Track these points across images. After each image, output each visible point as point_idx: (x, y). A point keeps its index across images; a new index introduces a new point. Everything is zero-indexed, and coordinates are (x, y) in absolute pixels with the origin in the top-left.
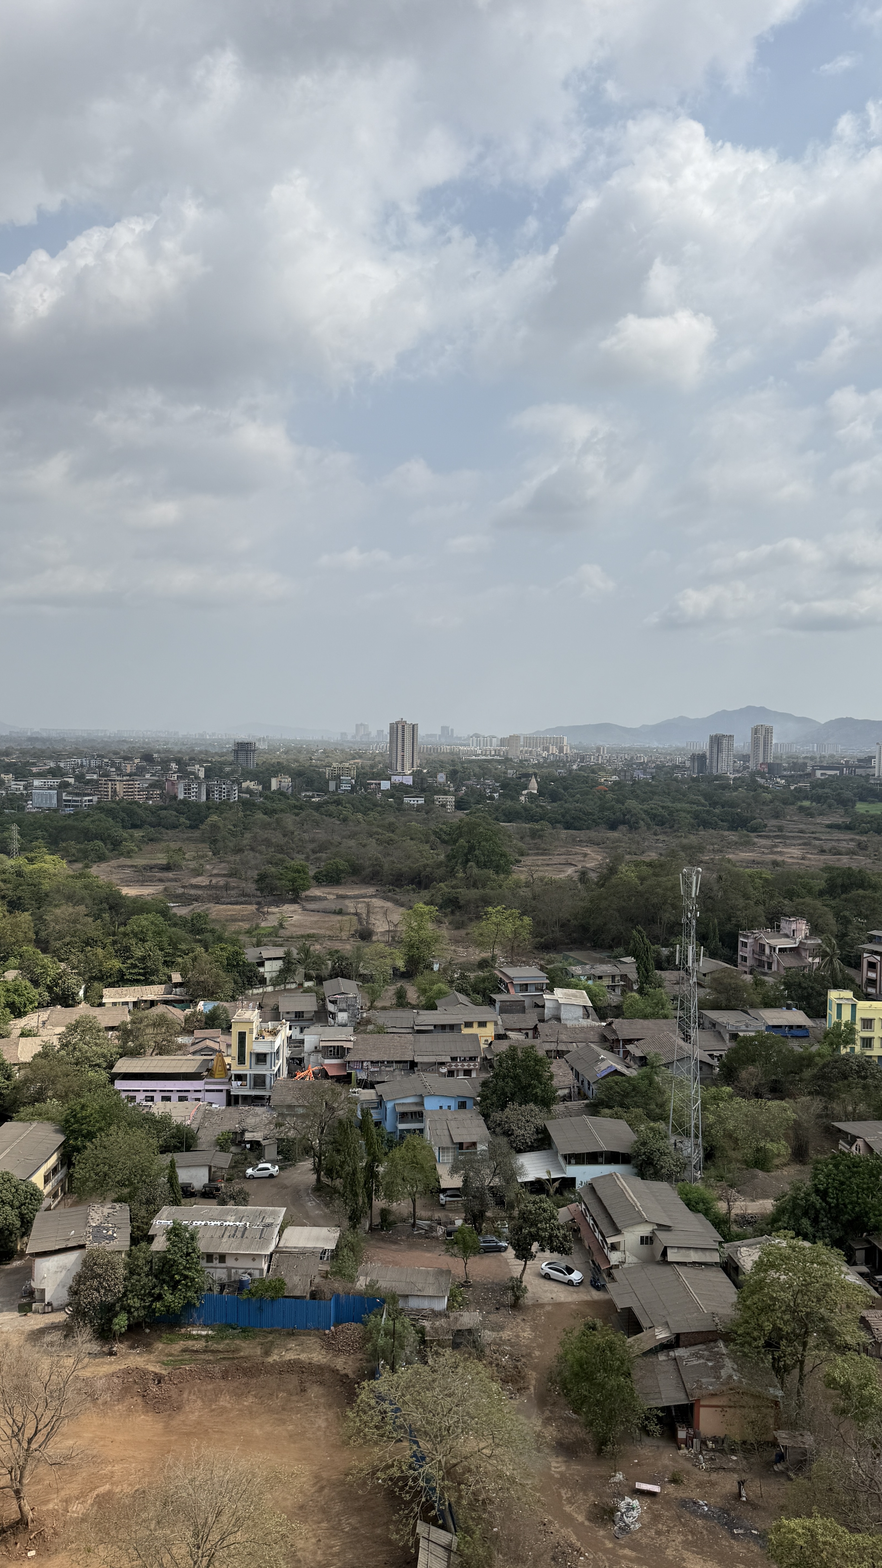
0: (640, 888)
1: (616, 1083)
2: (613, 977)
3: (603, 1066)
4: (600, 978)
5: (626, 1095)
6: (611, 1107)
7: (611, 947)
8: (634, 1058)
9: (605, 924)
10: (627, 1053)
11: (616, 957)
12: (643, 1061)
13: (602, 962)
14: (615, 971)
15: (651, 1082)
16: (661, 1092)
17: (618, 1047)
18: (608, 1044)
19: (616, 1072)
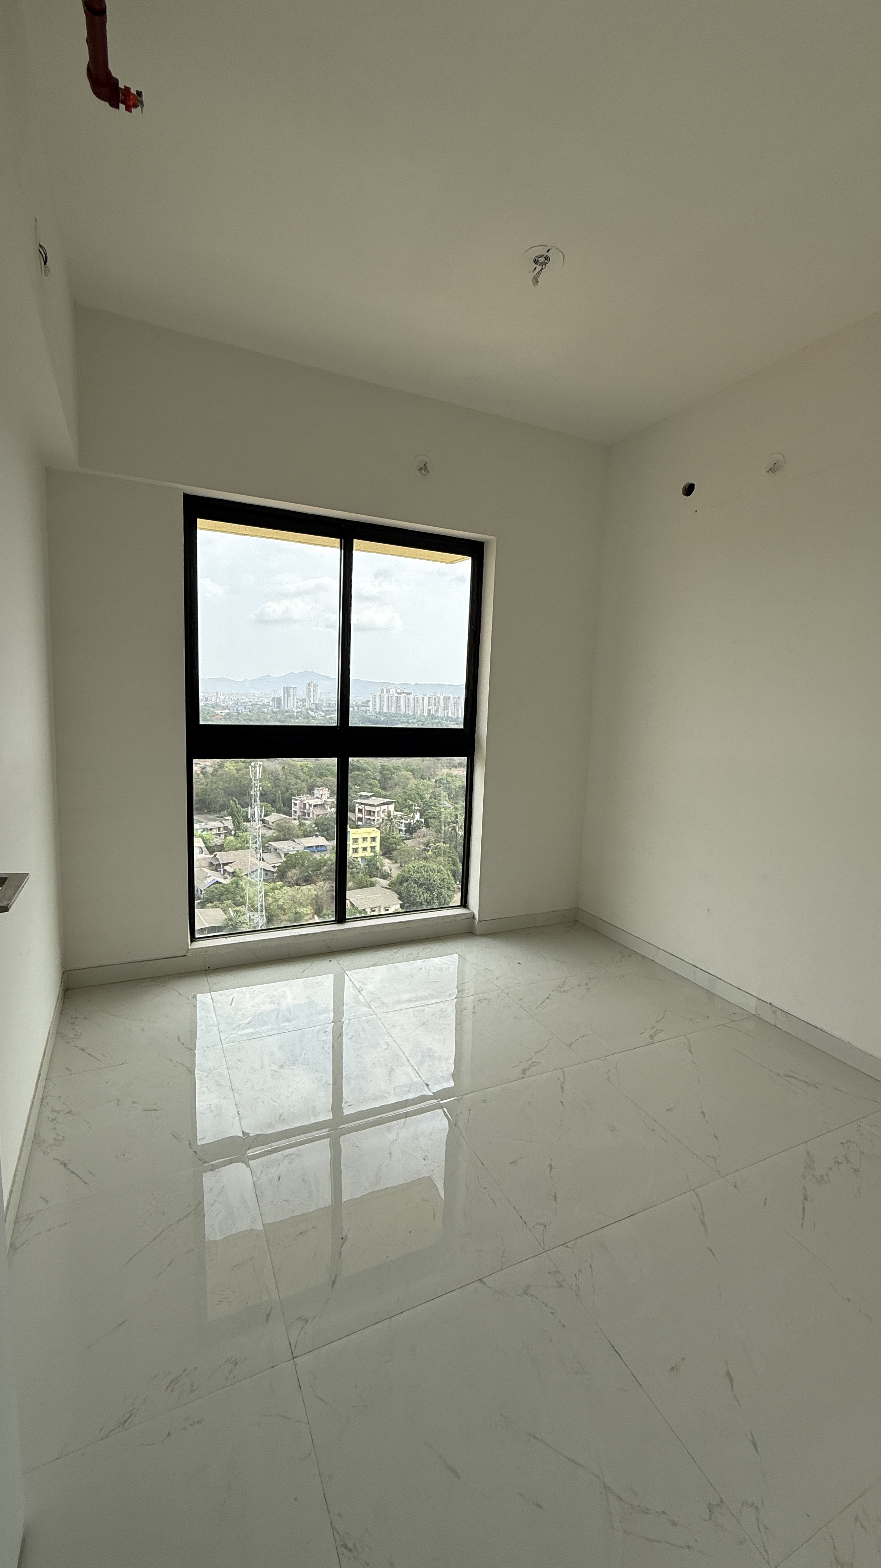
0: (236, 775)
1: (216, 889)
2: (219, 828)
3: (209, 880)
4: (211, 829)
5: (222, 894)
6: (212, 902)
7: (220, 811)
8: (229, 873)
9: (216, 798)
10: (225, 871)
11: (222, 817)
12: (233, 874)
13: (214, 820)
14: (221, 825)
15: (237, 885)
16: (243, 890)
17: (220, 868)
18: (214, 867)
19: (218, 882)
